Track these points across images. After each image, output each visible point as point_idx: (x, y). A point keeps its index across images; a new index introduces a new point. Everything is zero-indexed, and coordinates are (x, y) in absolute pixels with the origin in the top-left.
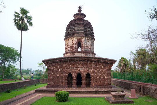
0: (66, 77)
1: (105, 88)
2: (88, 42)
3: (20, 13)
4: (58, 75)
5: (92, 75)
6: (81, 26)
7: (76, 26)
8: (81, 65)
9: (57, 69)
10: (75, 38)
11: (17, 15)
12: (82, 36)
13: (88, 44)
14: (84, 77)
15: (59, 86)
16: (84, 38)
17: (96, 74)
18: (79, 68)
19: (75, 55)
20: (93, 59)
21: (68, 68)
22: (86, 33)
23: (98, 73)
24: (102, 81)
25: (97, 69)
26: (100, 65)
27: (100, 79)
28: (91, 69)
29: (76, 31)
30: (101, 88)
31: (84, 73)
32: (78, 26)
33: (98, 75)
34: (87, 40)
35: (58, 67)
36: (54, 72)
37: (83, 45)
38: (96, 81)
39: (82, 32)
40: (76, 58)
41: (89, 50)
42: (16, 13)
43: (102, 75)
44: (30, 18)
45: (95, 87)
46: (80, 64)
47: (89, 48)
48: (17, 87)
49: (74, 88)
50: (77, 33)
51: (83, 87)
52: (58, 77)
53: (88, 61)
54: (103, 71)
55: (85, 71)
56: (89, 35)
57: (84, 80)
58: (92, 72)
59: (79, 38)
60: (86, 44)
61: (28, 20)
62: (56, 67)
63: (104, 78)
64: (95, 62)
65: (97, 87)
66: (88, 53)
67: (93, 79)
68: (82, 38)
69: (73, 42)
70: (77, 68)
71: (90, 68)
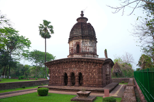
0: (62, 76)
1: (95, 87)
2: (86, 44)
3: (43, 25)
4: (56, 75)
5: (83, 74)
6: (78, 30)
7: (75, 30)
8: (74, 66)
9: (56, 70)
10: (74, 41)
11: (41, 26)
12: (80, 39)
13: (86, 45)
14: (77, 76)
15: (57, 84)
16: (81, 41)
17: (87, 74)
18: (72, 68)
19: (73, 56)
20: (83, 60)
21: (64, 69)
22: (84, 35)
23: (89, 72)
24: (93, 80)
25: (87, 69)
26: (90, 65)
27: (91, 78)
28: (83, 69)
29: (74, 35)
30: (91, 87)
31: (76, 73)
32: (77, 30)
33: (89, 75)
34: (85, 42)
35: (56, 67)
36: (53, 72)
37: (81, 47)
38: (87, 80)
39: (79, 35)
40: (68, 60)
41: (88, 51)
42: (41, 25)
43: (93, 74)
44: (51, 27)
45: (86, 86)
46: (73, 64)
47: (87, 49)
48: (36, 84)
49: (69, 86)
50: (76, 37)
51: (76, 86)
52: (56, 76)
53: (79, 62)
54: (94, 70)
55: (78, 71)
56: (87, 36)
57: (77, 79)
58: (84, 71)
59: (77, 41)
60: (84, 45)
61: (51, 29)
62: (55, 68)
63: (94, 78)
64: (85, 62)
65: (88, 86)
66: (85, 54)
67: (85, 79)
68: (80, 41)
69: (73, 45)
70: (71, 68)
71: (81, 68)
